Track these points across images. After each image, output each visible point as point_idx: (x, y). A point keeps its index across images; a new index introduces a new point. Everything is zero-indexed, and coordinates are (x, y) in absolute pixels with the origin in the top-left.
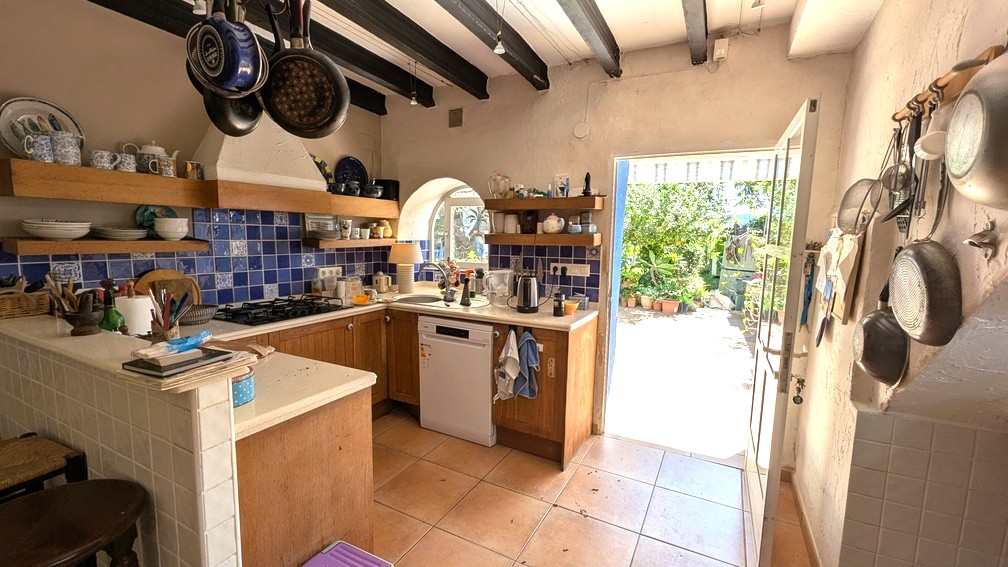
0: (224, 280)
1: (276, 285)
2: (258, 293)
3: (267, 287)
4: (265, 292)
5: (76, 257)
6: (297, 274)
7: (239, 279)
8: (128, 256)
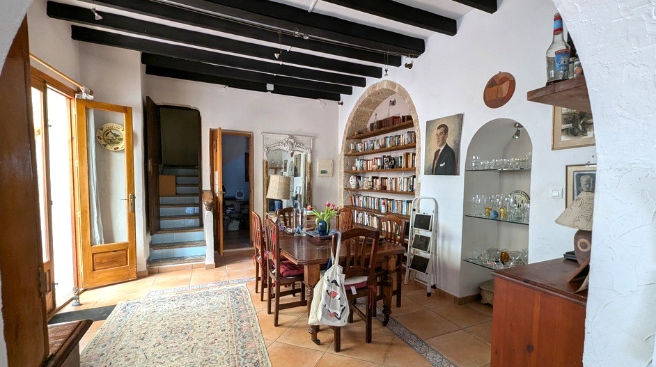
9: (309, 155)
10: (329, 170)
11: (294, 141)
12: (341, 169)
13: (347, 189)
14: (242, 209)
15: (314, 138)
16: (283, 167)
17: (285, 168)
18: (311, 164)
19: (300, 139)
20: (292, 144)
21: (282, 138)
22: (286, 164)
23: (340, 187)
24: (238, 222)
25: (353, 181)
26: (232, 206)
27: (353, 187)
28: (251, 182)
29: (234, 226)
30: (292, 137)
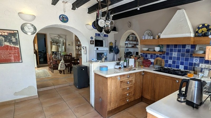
0: (170, 62)
1: (183, 66)
2: (178, 67)
3: (180, 66)
4: (180, 67)
5: (150, 54)
6: (191, 64)
7: (174, 62)
8: (155, 54)
9: (64, 40)
10: (71, 44)
11: (59, 36)
12: (74, 44)
13: (76, 49)
14: (44, 55)
15: (66, 36)
16: (59, 42)
17: (60, 43)
18: (65, 43)
19: (61, 36)
20: (59, 37)
21: (56, 35)
22: (60, 42)
23: (74, 49)
24: (43, 59)
25: (77, 47)
26: (40, 54)
27: (77, 49)
28: (47, 47)
29: (42, 60)
30: (59, 35)
